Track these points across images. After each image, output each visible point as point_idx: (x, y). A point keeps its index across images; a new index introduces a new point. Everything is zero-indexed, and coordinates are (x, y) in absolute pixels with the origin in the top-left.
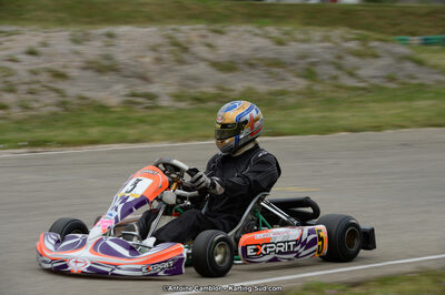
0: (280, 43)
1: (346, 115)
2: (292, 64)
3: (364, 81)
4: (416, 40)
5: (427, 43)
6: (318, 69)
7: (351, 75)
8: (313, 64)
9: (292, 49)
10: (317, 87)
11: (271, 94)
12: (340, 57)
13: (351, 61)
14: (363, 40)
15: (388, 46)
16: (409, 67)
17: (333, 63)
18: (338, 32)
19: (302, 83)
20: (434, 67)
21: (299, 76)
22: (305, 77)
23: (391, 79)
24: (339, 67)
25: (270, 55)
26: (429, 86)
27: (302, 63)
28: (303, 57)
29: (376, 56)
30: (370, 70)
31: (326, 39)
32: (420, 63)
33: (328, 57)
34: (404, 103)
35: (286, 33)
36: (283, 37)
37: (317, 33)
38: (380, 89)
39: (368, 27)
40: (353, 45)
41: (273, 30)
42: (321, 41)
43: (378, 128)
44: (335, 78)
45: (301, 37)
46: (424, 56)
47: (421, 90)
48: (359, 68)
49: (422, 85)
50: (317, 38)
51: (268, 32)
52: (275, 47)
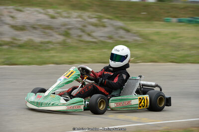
0: (53, 17)
2: (58, 28)
3: (95, 39)
6: (71, 32)
7: (89, 35)
8: (69, 29)
9: (59, 21)
10: (69, 41)
11: (42, 43)
12: (85, 26)
13: (91, 28)
14: (100, 18)
16: (122, 32)
17: (81, 29)
18: (86, 14)
19: (61, 38)
20: (135, 33)
21: (60, 34)
22: (64, 35)
23: (110, 38)
24: (83, 31)
25: (46, 23)
27: (63, 28)
28: (64, 25)
29: (104, 26)
30: (99, 33)
31: (80, 17)
32: (128, 31)
33: (79, 26)
35: (58, 13)
36: (56, 15)
37: (75, 14)
40: (94, 21)
41: (51, 11)
42: (76, 18)
44: (80, 36)
48: (94, 32)
50: (75, 16)
51: (48, 12)
52: (50, 20)
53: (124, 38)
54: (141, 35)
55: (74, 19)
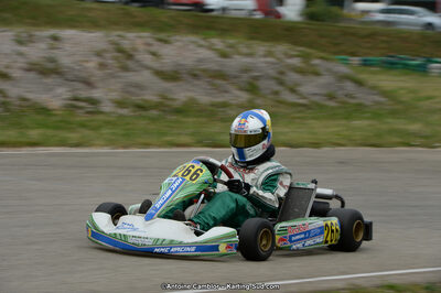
0: (224, 55)
1: (286, 130)
2: (235, 77)
3: (305, 98)
4: (356, 60)
5: (366, 64)
6: (262, 84)
7: (293, 91)
8: (256, 78)
9: (237, 62)
10: (259, 101)
11: (212, 105)
12: (282, 73)
13: (293, 77)
14: (306, 57)
15: (330, 65)
16: (350, 87)
17: (277, 79)
18: (281, 48)
19: (244, 97)
20: (373, 88)
21: (241, 89)
22: (247, 90)
23: (331, 97)
24: (281, 83)
25: (214, 67)
26: (366, 106)
27: (245, 77)
28: (246, 70)
29: (317, 74)
30: (311, 87)
31: (269, 54)
32: (359, 83)
33: (272, 72)
34: (343, 122)
35: (231, 46)
36: (228, 50)
37: (261, 48)
38: (320, 107)
39: (310, 46)
40: (296, 62)
41: (218, 43)
42: (265, 56)
43: (316, 145)
44: (276, 93)
45: (245, 50)
46: (363, 76)
47: (359, 110)
48: (299, 85)
49: (360, 105)
50: (262, 53)
51: (213, 44)
52: (220, 59)
53: (354, 98)
54: (384, 93)
55: (262, 59)
